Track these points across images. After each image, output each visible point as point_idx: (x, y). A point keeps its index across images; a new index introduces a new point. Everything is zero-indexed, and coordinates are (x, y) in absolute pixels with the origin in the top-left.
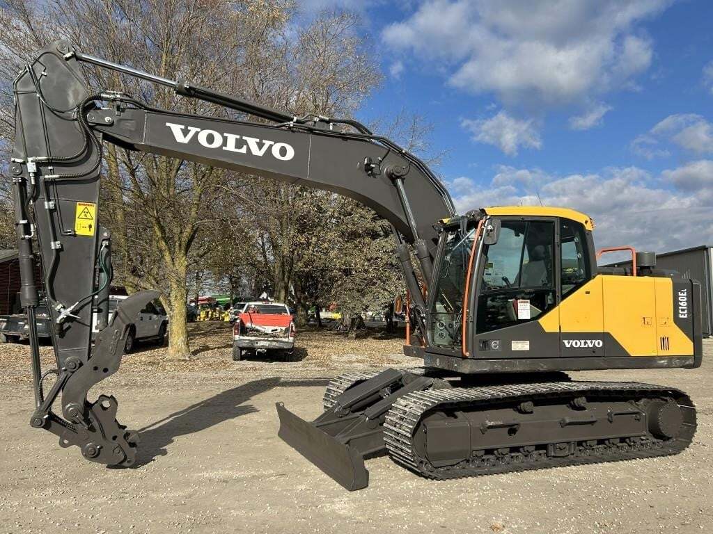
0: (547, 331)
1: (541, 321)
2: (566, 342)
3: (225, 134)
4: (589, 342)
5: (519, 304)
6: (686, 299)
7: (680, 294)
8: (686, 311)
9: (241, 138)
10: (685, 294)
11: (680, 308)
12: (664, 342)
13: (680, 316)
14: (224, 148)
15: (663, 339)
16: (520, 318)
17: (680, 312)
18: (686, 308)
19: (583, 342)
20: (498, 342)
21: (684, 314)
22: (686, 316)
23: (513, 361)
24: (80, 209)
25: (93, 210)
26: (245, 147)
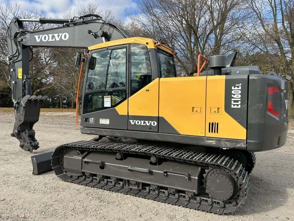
0: (120, 114)
1: (116, 108)
2: (131, 121)
3: (49, 35)
4: (147, 122)
5: (105, 98)
6: (240, 92)
7: (233, 88)
8: (240, 102)
9: (53, 35)
10: (240, 88)
11: (233, 99)
12: (213, 127)
13: (232, 106)
14: (49, 40)
15: (213, 124)
16: (105, 106)
17: (232, 102)
18: (240, 99)
19: (142, 122)
20: (93, 119)
21: (238, 105)
22: (239, 106)
23: (101, 129)
24: (19, 70)
25: (21, 70)
26: (54, 38)
